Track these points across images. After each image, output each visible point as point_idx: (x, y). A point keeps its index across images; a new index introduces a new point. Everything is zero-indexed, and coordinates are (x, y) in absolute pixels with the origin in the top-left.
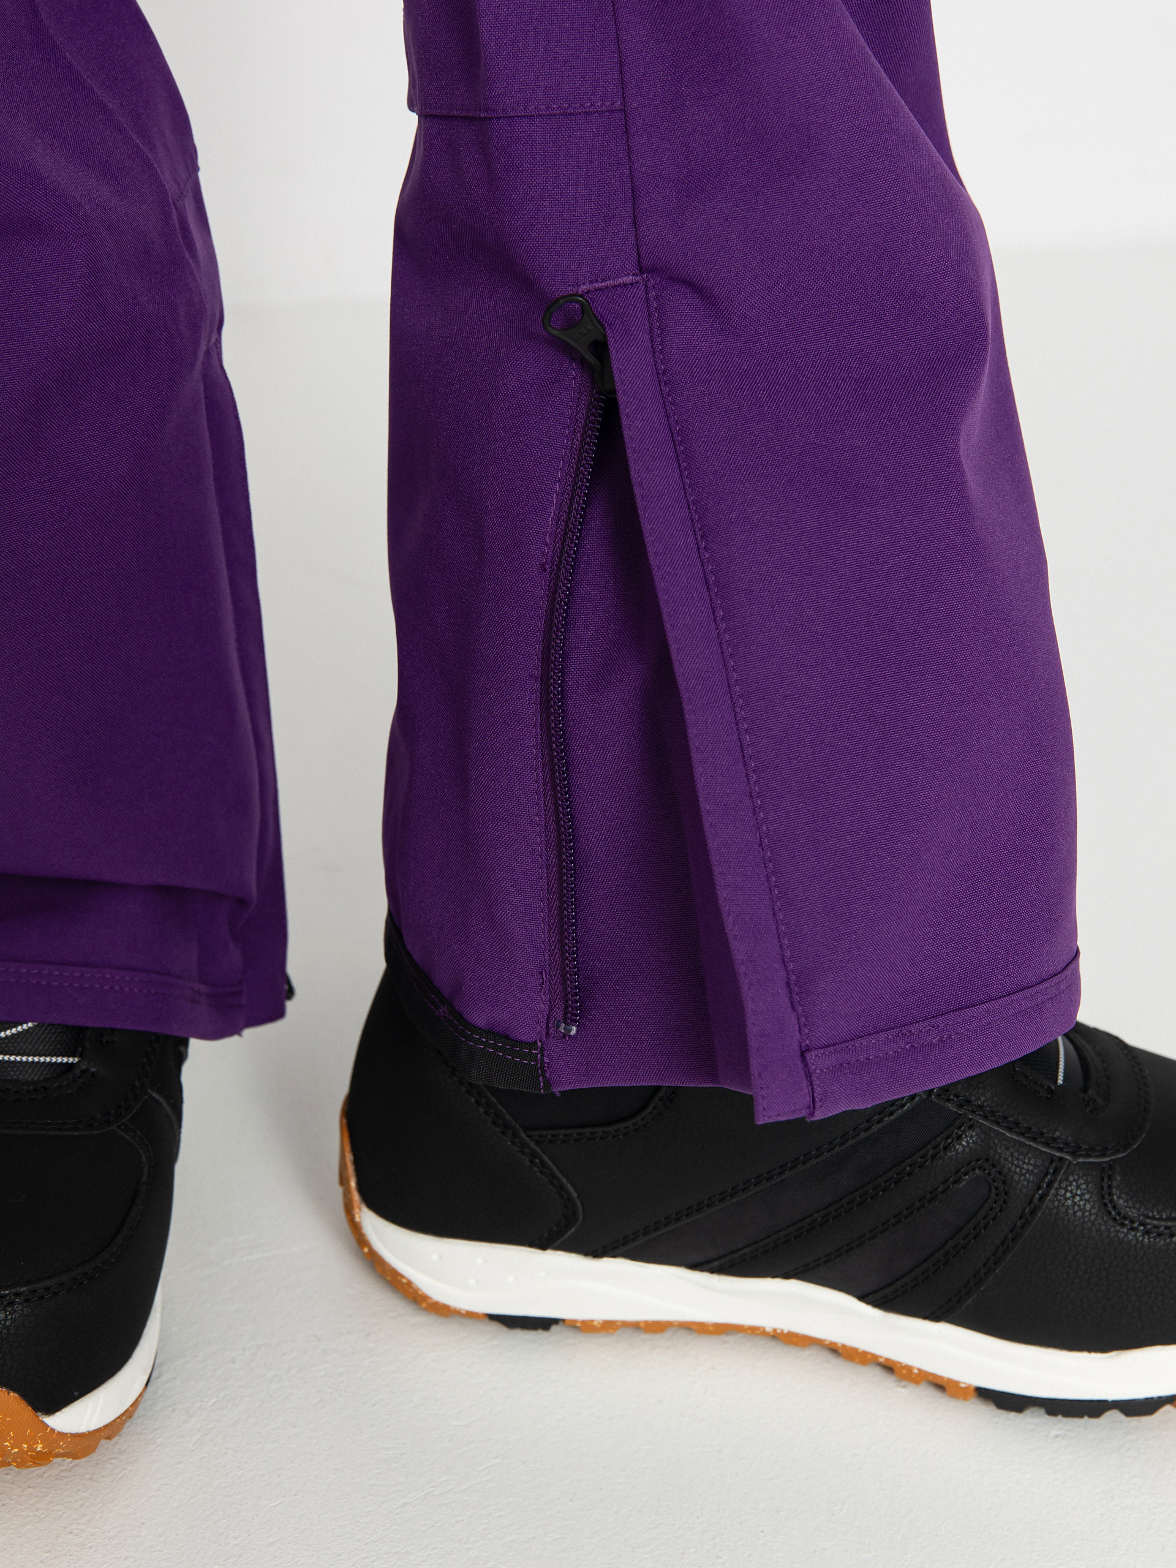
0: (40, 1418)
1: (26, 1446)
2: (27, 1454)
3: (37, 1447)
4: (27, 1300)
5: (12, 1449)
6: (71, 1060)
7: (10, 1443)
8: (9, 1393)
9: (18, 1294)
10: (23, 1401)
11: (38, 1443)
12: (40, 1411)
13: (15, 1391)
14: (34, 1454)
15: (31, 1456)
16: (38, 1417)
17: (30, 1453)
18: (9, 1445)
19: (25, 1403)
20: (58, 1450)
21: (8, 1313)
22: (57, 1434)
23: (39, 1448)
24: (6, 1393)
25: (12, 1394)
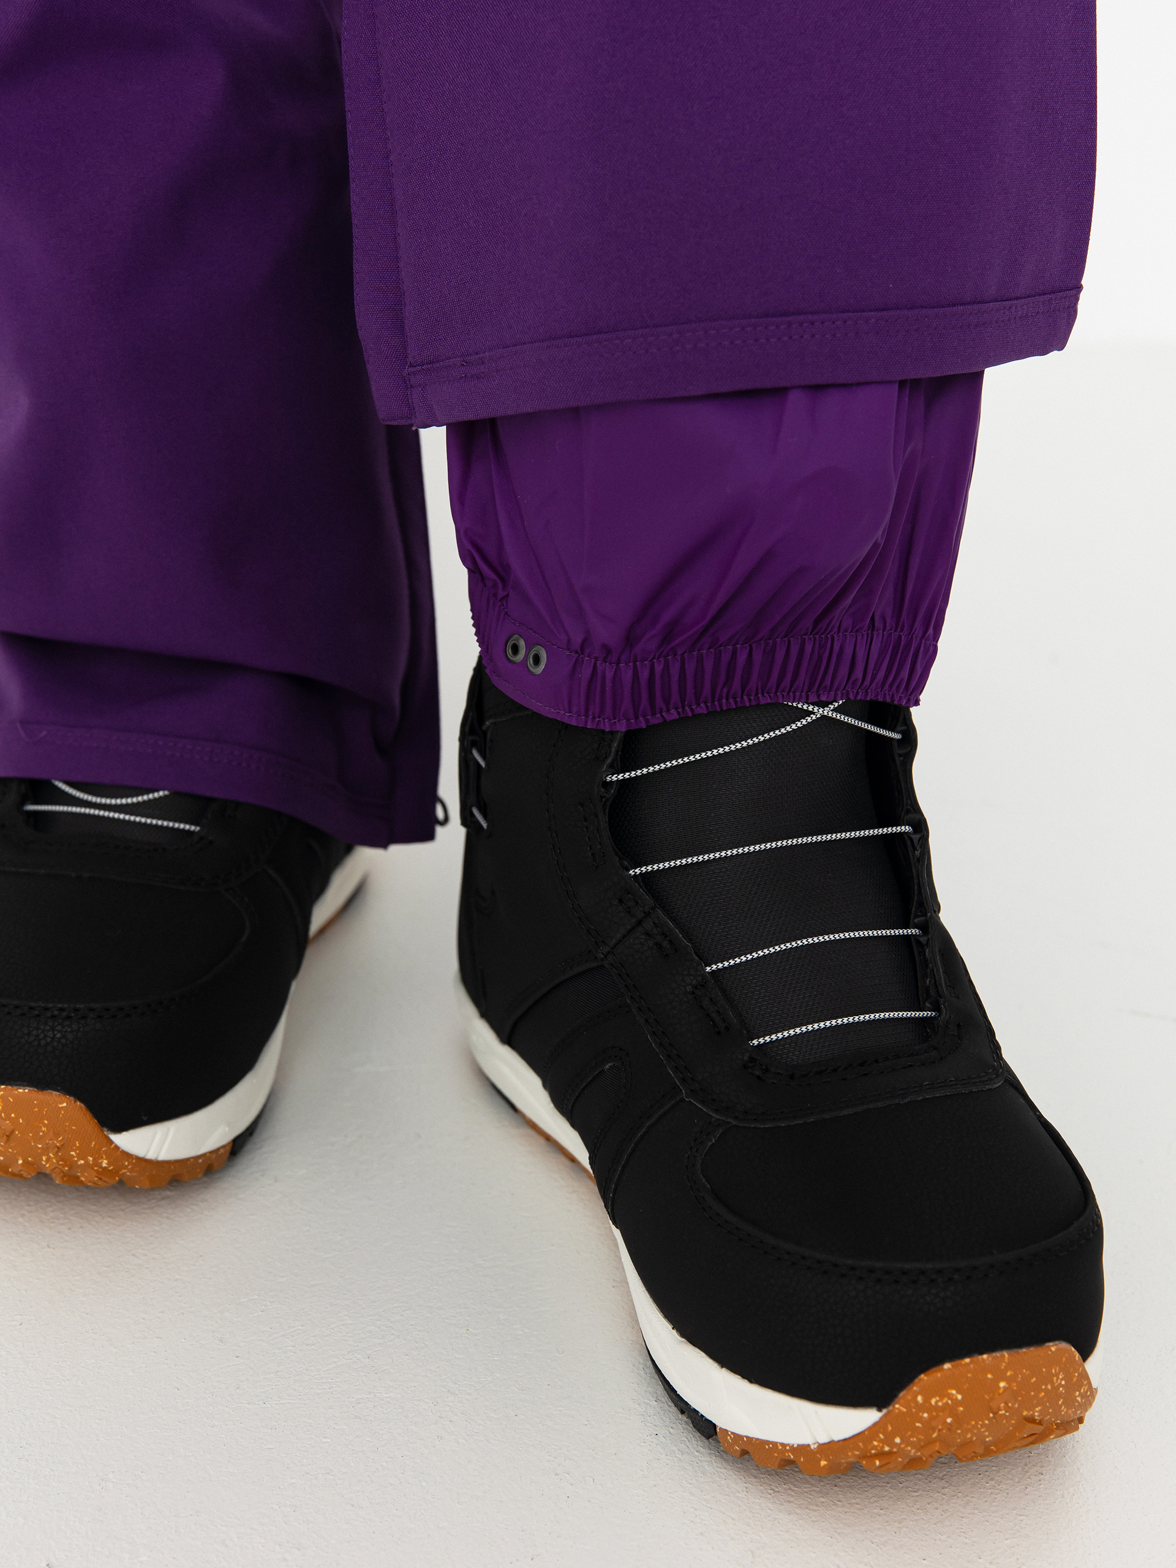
0: (105, 1133)
1: (91, 1159)
2: (93, 1168)
3: (102, 1162)
4: (99, 1017)
5: (79, 1160)
6: (193, 828)
7: (76, 1153)
8: (75, 1102)
9: (92, 1010)
10: (88, 1112)
11: (102, 1158)
12: (106, 1127)
13: (81, 1101)
14: (100, 1170)
15: (97, 1171)
16: (103, 1131)
17: (96, 1168)
18: (75, 1155)
19: (91, 1115)
20: (123, 1171)
21: (81, 1025)
22: (121, 1152)
23: (105, 1163)
24: (73, 1102)
25: (78, 1103)
